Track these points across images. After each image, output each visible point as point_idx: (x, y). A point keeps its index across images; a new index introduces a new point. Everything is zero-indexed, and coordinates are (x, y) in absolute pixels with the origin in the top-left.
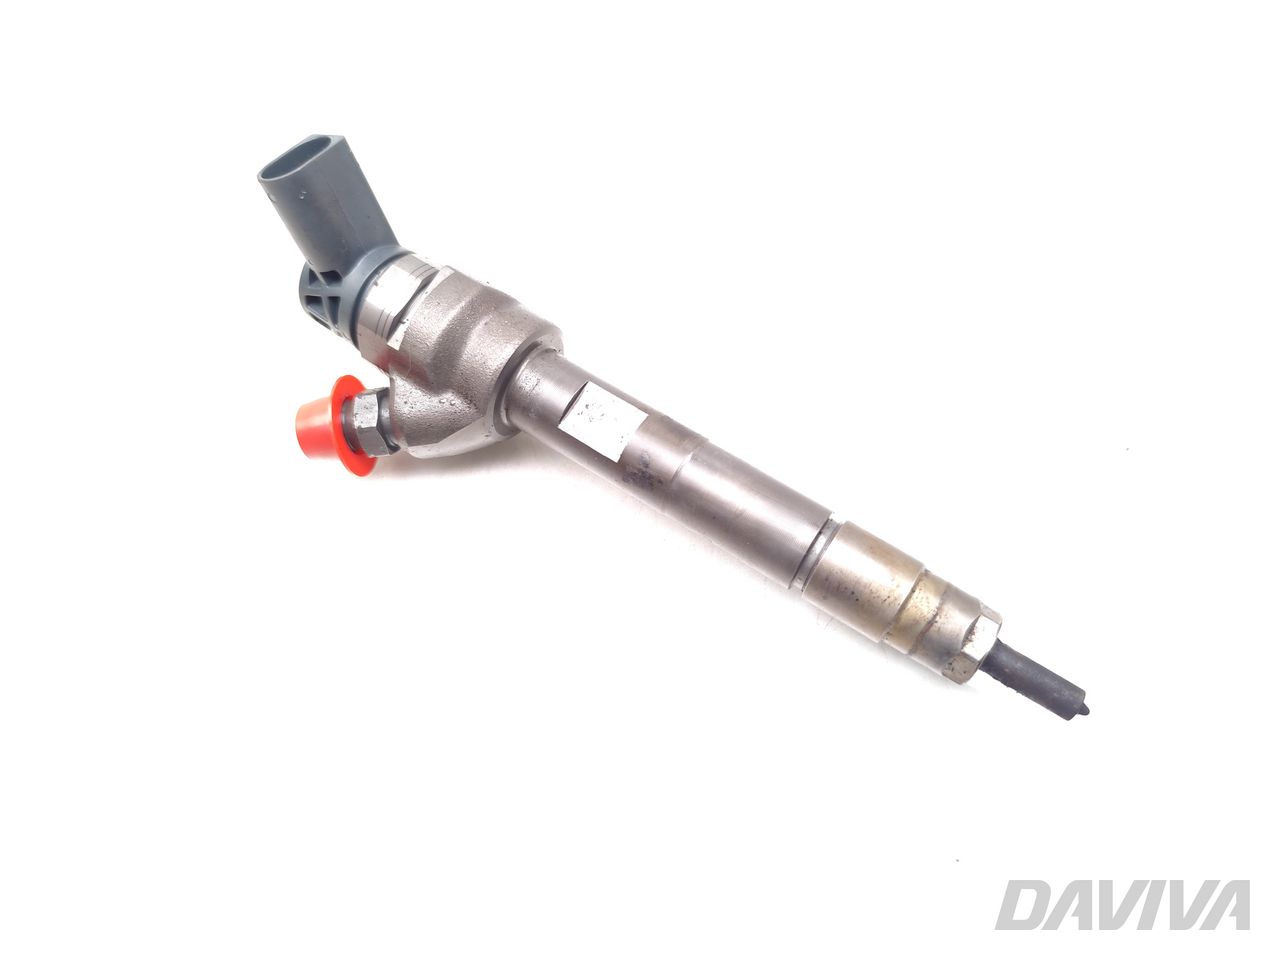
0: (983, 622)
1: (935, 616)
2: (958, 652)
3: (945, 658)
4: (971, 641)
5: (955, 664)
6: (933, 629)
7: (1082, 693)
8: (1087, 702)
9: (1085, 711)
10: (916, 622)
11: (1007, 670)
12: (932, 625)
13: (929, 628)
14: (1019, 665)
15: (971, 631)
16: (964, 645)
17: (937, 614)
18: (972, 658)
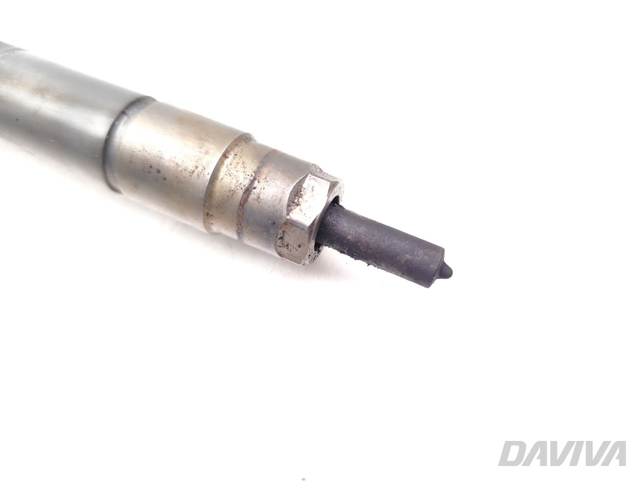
0: (309, 182)
1: (252, 182)
2: (284, 220)
3: (272, 231)
4: (298, 205)
5: (287, 238)
6: (252, 196)
7: (440, 251)
8: (448, 260)
9: (445, 272)
10: (233, 192)
11: (349, 237)
12: (250, 194)
13: (248, 197)
14: (362, 230)
15: (297, 193)
16: (289, 212)
17: (255, 179)
18: (301, 224)
